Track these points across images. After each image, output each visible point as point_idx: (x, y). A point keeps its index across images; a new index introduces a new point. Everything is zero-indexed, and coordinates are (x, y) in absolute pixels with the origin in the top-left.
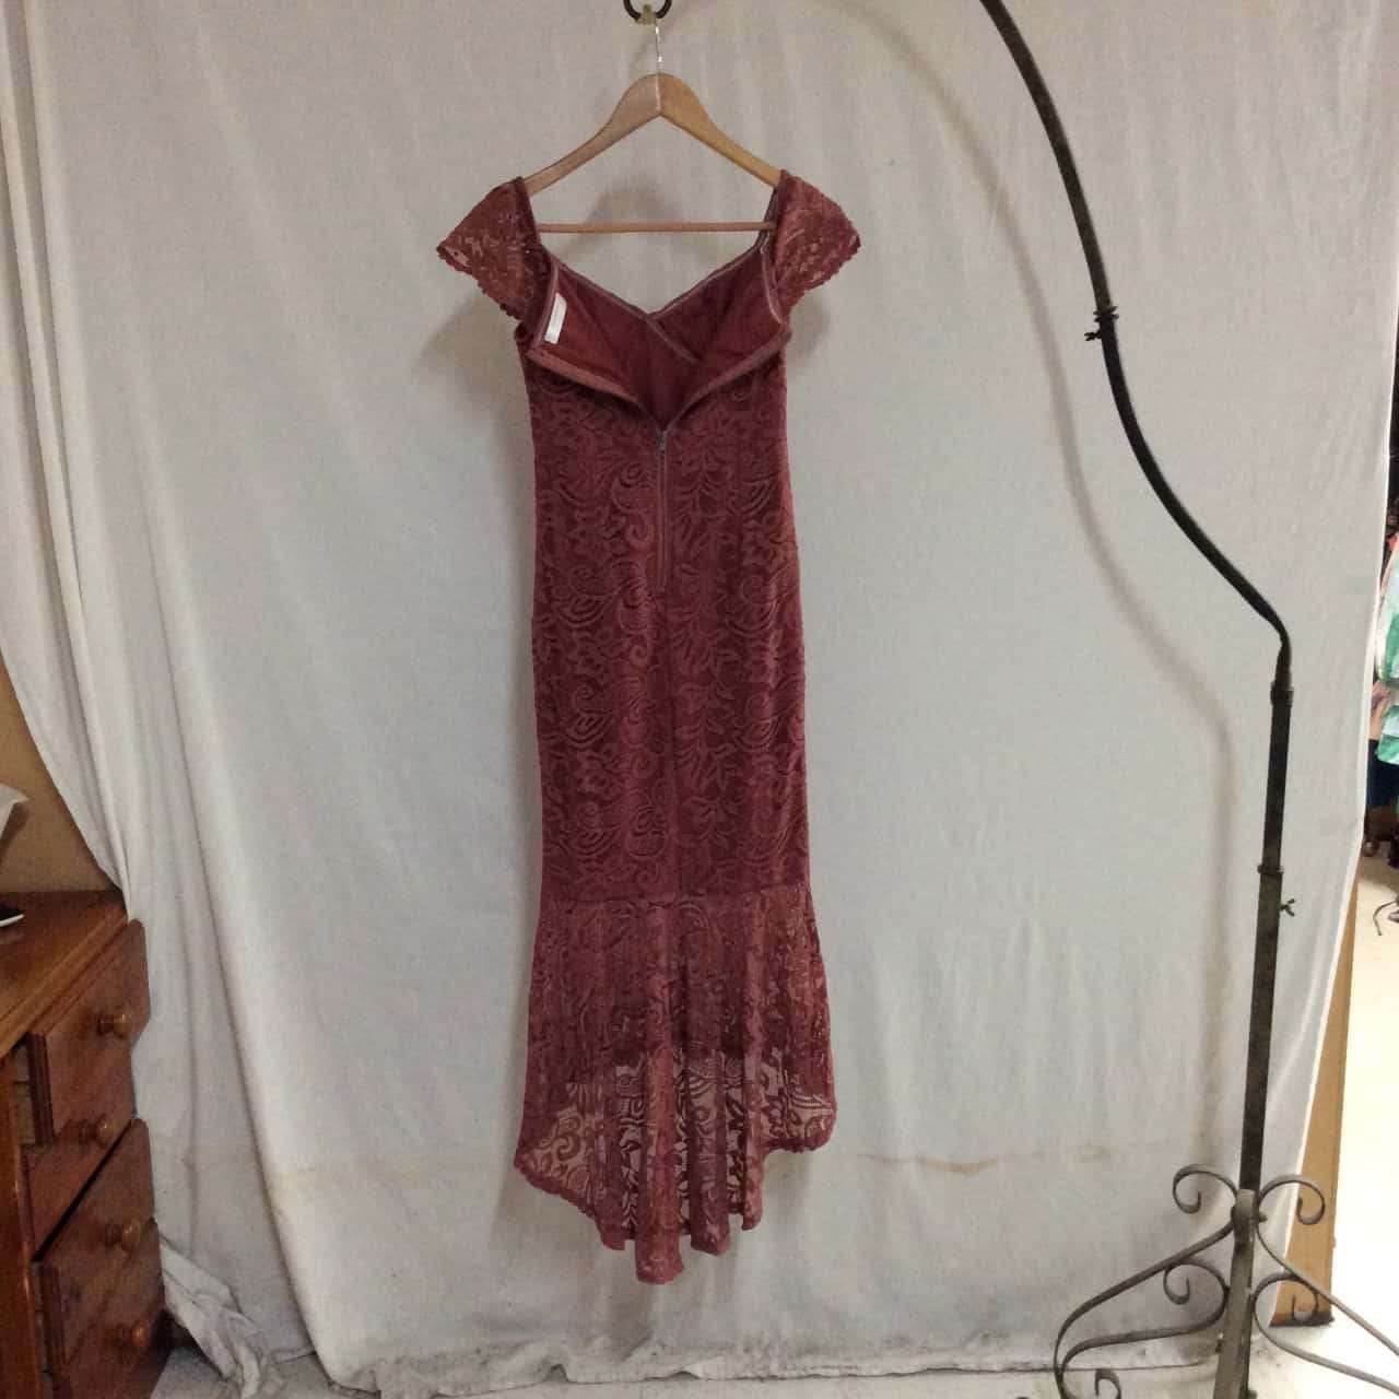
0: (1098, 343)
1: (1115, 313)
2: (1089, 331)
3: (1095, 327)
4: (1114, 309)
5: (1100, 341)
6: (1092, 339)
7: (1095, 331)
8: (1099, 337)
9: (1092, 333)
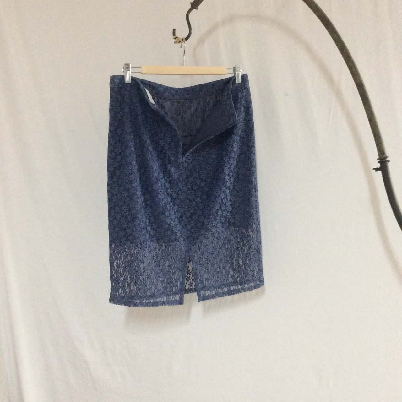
1: (388, 159)
2: (376, 168)
4: (387, 157)
5: (381, 172)
6: (378, 171)
7: (378, 167)
8: (380, 170)
9: (377, 168)
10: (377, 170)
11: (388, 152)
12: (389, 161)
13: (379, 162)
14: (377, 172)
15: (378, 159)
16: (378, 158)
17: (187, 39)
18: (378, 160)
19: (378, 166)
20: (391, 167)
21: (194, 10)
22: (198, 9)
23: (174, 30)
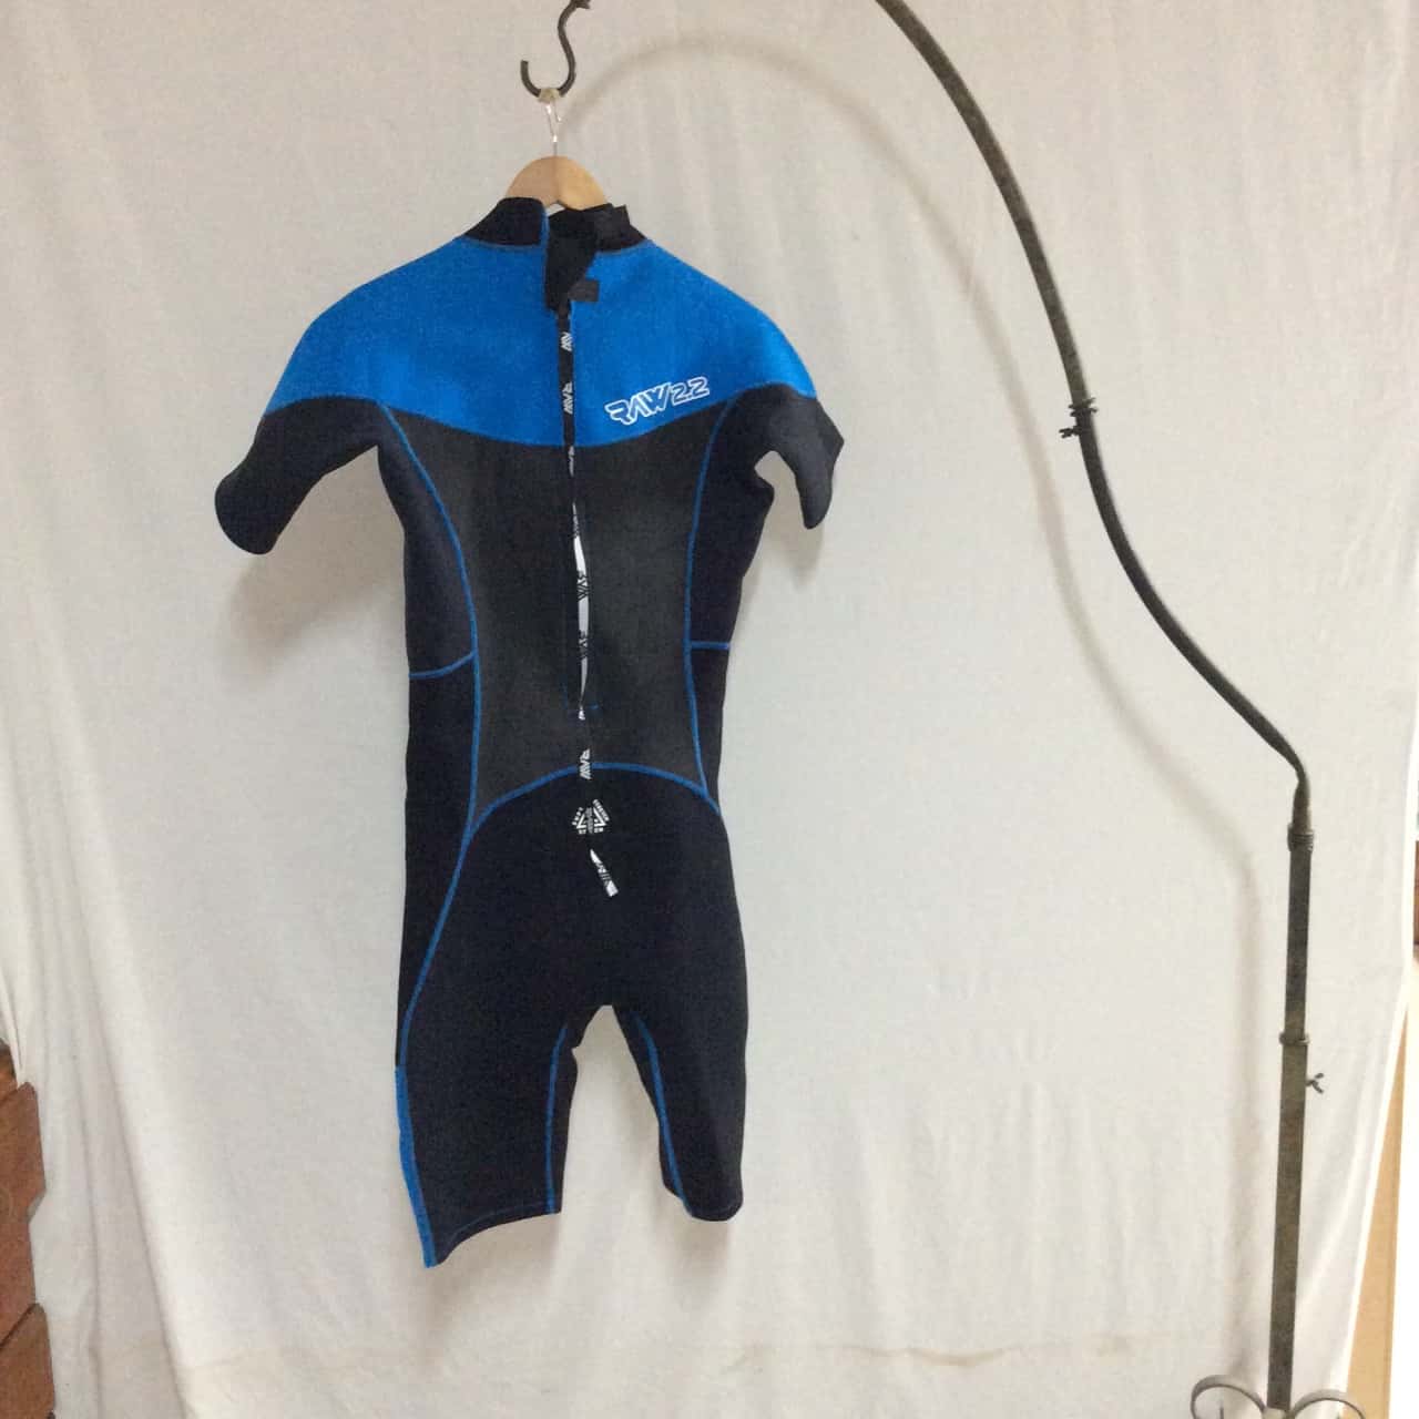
1: (1092, 406)
2: (1065, 427)
5: (1077, 438)
6: (1069, 435)
7: (1071, 427)
8: (1076, 433)
9: (1068, 430)
10: (1067, 433)
11: (1094, 388)
12: (1095, 411)
13: (1072, 414)
14: (1068, 438)
15: (1070, 407)
16: (1071, 403)
17: (563, 90)
18: (1071, 411)
19: (1071, 422)
20: (1101, 424)
21: (579, 10)
22: (587, 7)
23: (524, 65)
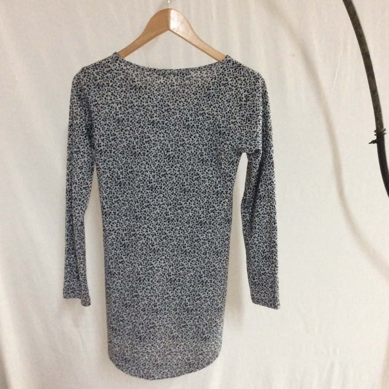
0: (376, 145)
1: (385, 132)
2: (372, 140)
3: (375, 138)
6: (374, 143)
18: (375, 133)
